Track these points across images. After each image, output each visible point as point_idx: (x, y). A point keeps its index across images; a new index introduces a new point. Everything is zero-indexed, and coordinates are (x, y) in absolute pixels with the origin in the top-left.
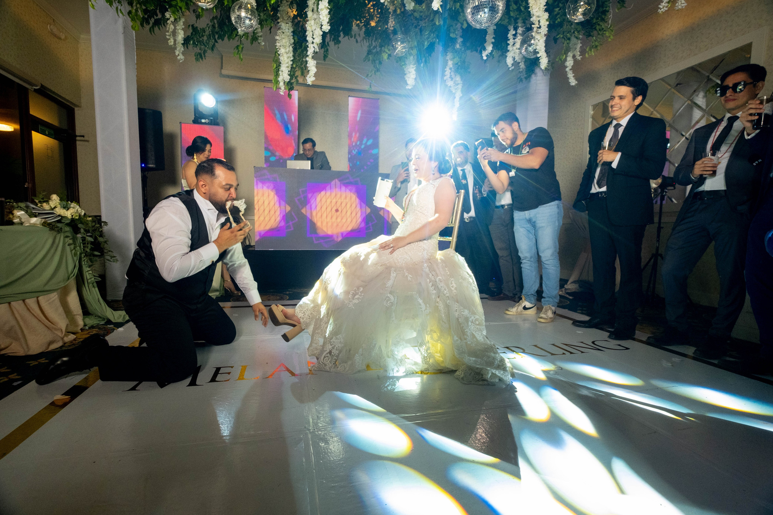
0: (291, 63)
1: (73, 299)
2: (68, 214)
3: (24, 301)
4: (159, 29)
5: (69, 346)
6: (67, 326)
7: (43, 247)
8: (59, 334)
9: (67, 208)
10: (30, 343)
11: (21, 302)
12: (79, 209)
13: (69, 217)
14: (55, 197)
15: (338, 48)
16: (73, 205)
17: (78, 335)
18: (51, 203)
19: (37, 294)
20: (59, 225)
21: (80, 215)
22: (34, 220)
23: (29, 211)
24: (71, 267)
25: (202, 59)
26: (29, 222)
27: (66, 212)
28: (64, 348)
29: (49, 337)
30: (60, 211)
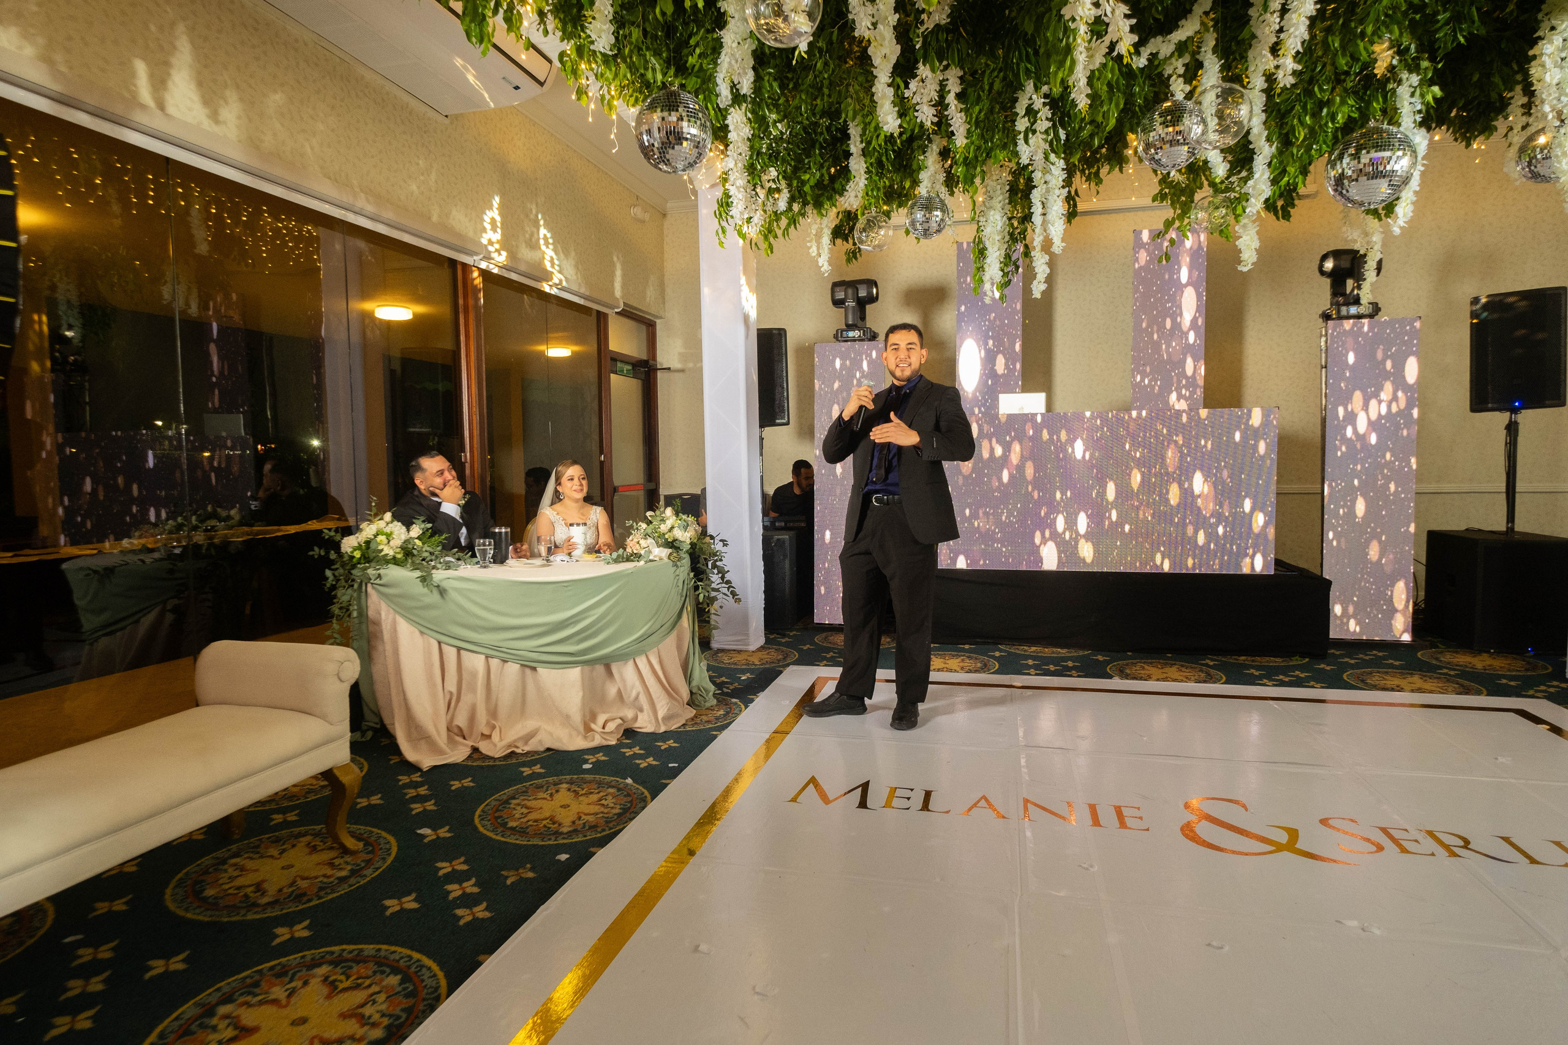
0: (1006, 246)
2: (686, 536)
4: (796, 228)
15: (1098, 193)
18: (667, 520)
25: (856, 258)
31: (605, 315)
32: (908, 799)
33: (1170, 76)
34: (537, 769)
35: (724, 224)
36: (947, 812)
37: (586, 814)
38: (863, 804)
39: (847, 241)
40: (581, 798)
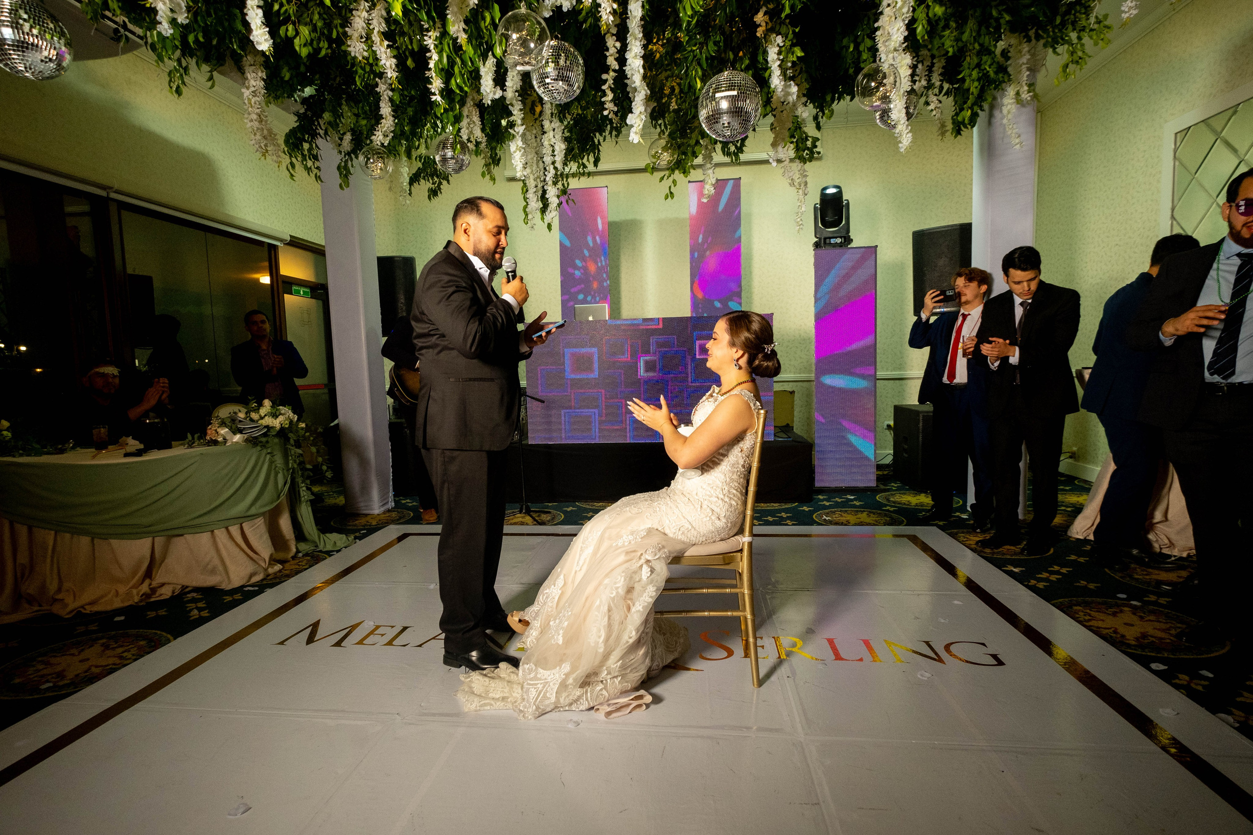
1: (285, 523)
2: (276, 423)
3: (227, 528)
5: (271, 579)
6: (271, 555)
7: (245, 468)
8: (263, 564)
9: (275, 416)
10: (232, 576)
11: (223, 529)
12: (291, 414)
13: (278, 426)
14: (267, 403)
15: (617, 142)
16: (283, 409)
17: (287, 565)
18: (261, 410)
19: (241, 520)
20: (264, 440)
21: (291, 422)
22: (237, 438)
23: (234, 427)
24: (280, 485)
26: (232, 439)
27: (274, 421)
28: (265, 582)
29: (250, 568)
30: (268, 421)
31: (275, 247)
32: (382, 635)
33: (605, 34)
34: (93, 627)
35: (294, 160)
36: (404, 646)
37: (97, 667)
38: (338, 644)
39: (428, 180)
40: (107, 652)
